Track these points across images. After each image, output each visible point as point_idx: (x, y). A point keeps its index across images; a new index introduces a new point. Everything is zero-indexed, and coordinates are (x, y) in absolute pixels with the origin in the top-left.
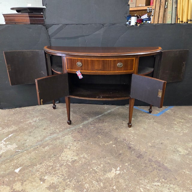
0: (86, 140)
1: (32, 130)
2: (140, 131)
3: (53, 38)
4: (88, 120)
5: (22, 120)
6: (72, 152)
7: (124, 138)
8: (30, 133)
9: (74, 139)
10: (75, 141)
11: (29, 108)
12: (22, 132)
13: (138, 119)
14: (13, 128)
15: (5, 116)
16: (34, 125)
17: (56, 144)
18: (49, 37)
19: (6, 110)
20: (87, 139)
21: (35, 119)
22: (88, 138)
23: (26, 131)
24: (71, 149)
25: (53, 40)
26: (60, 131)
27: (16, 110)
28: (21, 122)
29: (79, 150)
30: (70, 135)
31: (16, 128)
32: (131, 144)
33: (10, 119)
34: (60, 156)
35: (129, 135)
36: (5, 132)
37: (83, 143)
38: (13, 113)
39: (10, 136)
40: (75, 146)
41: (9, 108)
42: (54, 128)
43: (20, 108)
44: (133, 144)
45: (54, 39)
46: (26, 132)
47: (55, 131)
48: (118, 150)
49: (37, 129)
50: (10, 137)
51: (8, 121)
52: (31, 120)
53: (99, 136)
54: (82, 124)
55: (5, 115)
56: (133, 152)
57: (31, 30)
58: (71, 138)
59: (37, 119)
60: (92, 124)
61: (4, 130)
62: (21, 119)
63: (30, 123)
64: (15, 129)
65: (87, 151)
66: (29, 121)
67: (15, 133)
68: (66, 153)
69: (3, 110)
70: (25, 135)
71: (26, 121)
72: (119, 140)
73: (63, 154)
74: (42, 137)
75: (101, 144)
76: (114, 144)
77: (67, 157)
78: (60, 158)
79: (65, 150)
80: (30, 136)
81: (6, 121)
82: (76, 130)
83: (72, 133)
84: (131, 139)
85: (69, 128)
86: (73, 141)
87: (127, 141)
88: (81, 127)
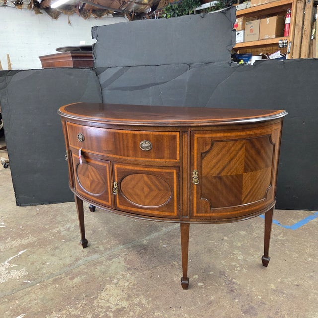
0: (149, 270)
1: (60, 245)
3: (107, 89)
4: (159, 231)
5: (47, 227)
6: (120, 292)
7: (221, 270)
8: (55, 250)
9: (129, 266)
10: (129, 269)
11: (63, 206)
12: (42, 248)
13: (254, 233)
14: (29, 240)
15: (22, 218)
16: (64, 236)
17: (94, 274)
18: (101, 88)
19: (27, 207)
20: (151, 268)
21: (68, 225)
22: (154, 265)
23: (48, 246)
24: (119, 286)
25: (106, 92)
26: (106, 250)
27: (42, 209)
28: (44, 230)
29: (132, 289)
30: (122, 257)
31: (35, 239)
32: (234, 283)
33: (28, 223)
34: (97, 297)
35: (233, 264)
36: (14, 247)
37: (143, 274)
38: (35, 213)
39: (20, 253)
40: (127, 281)
41: (31, 205)
42: (96, 243)
43: (50, 205)
44: (238, 283)
45: (109, 90)
46: (49, 248)
47: (98, 249)
48: (208, 293)
49: (67, 243)
50: (20, 255)
51: (24, 226)
52: (62, 227)
53: (176, 263)
54: (148, 238)
55: (23, 216)
56: (237, 300)
57: (72, 77)
58: (123, 263)
59: (72, 226)
60: (166, 239)
61: (13, 243)
62: (46, 224)
63: (59, 232)
64: (32, 242)
65: (147, 291)
66: (58, 229)
67: (30, 249)
68: (108, 292)
69: (21, 207)
70: (45, 253)
71: (52, 228)
72: (211, 273)
73: (103, 293)
74: (73, 259)
75: (175, 279)
76: (202, 281)
77: (108, 300)
78: (95, 301)
79: (108, 286)
80: (53, 255)
81: (21, 227)
82: (134, 250)
83: (126, 255)
84: (235, 273)
85: (124, 244)
86: (126, 269)
87: (228, 277)
88: (145, 242)
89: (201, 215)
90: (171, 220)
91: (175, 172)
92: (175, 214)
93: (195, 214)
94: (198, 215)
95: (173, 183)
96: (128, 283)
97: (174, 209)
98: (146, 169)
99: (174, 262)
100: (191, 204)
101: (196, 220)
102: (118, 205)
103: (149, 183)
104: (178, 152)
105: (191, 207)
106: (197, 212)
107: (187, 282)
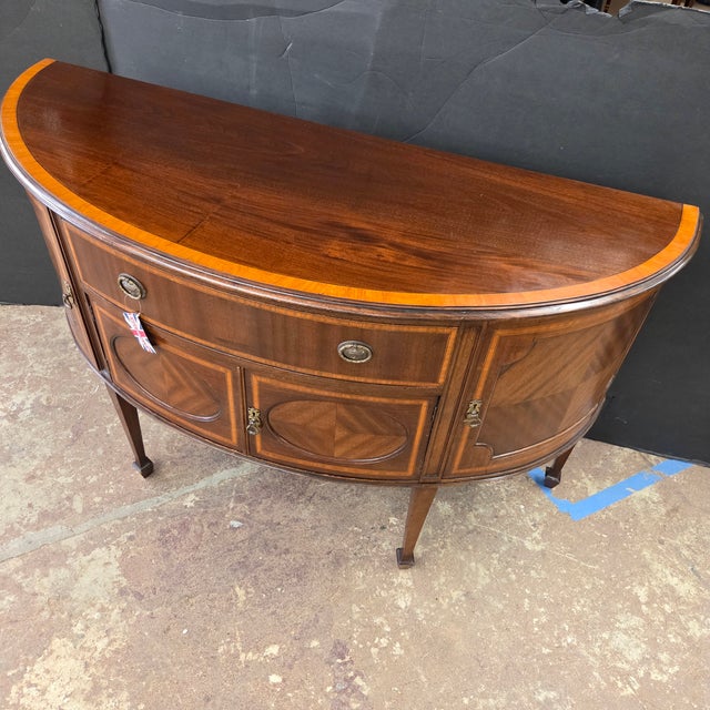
91: (425, 404)
95: (417, 424)
98: (348, 397)
102: (259, 450)
103: (352, 420)
104: (444, 368)
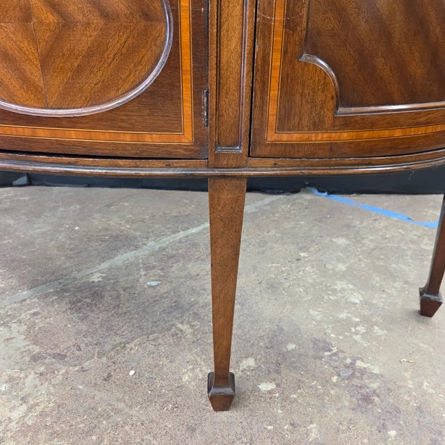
0: (100, 355)
2: (390, 295)
4: (137, 247)
7: (316, 336)
9: (36, 349)
10: (36, 358)
13: (365, 241)
20: (107, 347)
22: (118, 340)
29: (36, 432)
30: (20, 322)
32: (363, 372)
35: (343, 316)
37: (83, 370)
40: (24, 400)
44: (376, 371)
48: (295, 418)
53: (185, 327)
54: (105, 265)
56: (392, 433)
58: (21, 342)
60: (154, 267)
65: (90, 432)
72: (291, 346)
75: (186, 378)
76: (267, 376)
82: (61, 299)
83: (35, 314)
84: (356, 342)
85: (34, 284)
86: (27, 359)
87: (340, 355)
88: (96, 278)
89: (295, 137)
90: (168, 166)
92: (186, 137)
93: (271, 136)
94: (285, 137)
96: (24, 408)
97: (178, 114)
99: (180, 326)
100: (257, 86)
101: (271, 161)
105: (258, 101)
106: (281, 127)
107: (228, 390)
